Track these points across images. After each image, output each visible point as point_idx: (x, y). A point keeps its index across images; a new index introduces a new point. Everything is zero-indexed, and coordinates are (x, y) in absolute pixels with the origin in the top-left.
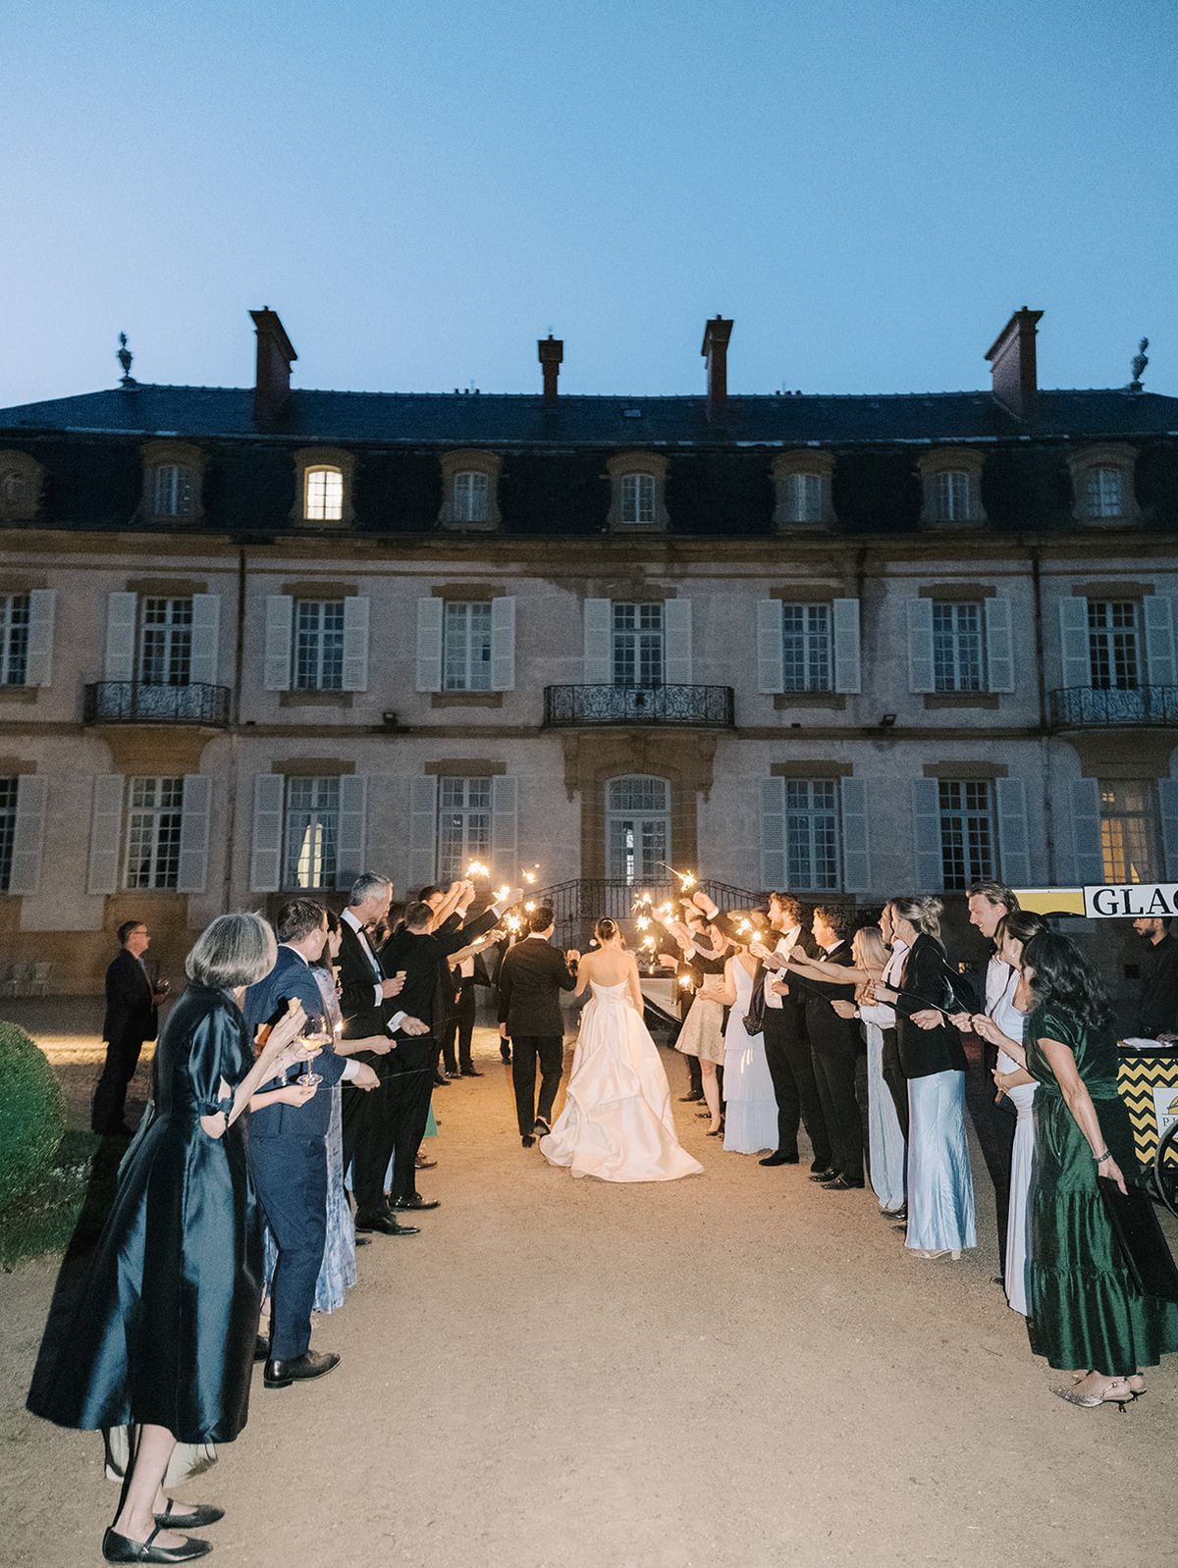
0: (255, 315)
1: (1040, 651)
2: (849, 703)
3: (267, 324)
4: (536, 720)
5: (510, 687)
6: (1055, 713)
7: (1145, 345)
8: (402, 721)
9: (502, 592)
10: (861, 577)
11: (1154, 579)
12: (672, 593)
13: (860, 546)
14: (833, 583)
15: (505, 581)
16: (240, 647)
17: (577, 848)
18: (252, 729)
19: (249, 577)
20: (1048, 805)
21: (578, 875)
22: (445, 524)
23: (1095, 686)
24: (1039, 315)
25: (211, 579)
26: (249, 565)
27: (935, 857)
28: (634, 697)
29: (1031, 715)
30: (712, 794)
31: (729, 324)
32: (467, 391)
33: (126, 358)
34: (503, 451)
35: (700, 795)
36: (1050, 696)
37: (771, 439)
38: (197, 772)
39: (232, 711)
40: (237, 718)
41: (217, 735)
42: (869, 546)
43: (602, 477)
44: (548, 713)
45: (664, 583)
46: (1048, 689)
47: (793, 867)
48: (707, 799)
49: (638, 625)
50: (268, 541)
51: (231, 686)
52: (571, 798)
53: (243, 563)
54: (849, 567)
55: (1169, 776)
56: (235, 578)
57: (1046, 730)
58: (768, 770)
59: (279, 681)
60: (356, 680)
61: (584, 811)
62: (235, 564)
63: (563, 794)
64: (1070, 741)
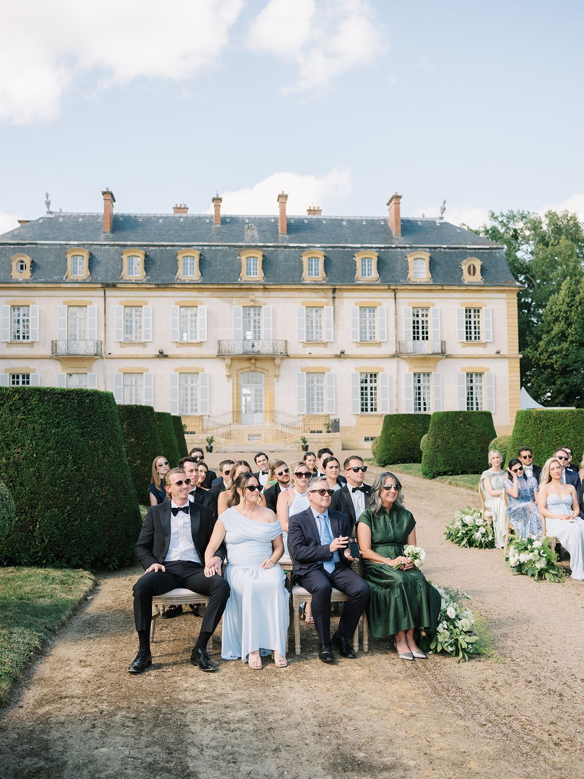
0: (104, 193)
1: (396, 327)
2: (329, 345)
3: (109, 196)
4: (215, 353)
5: (205, 340)
6: (400, 350)
7: (445, 203)
8: (165, 353)
9: (202, 304)
10: (334, 298)
11: (434, 301)
12: (265, 304)
13: (333, 287)
14: (324, 300)
15: (202, 299)
16: (105, 325)
17: (231, 399)
18: (110, 357)
19: (107, 298)
20: (397, 382)
21: (231, 409)
22: (179, 277)
23: (414, 338)
24: (400, 197)
25: (93, 300)
26: (107, 295)
27: (358, 401)
28: (251, 345)
29: (392, 350)
30: (279, 379)
31: (286, 196)
32: (181, 205)
33: (48, 204)
34: (200, 248)
35: (276, 379)
36: (398, 343)
37: (302, 243)
38: (91, 372)
39: (103, 349)
40: (105, 352)
41: (99, 358)
42: (336, 287)
43: (238, 258)
44: (219, 351)
45: (262, 300)
46: (398, 340)
47: (308, 405)
48: (278, 381)
49: (252, 315)
50: (114, 286)
51: (102, 339)
52: (228, 381)
53: (105, 293)
54: (331, 295)
55: (436, 371)
56: (103, 299)
57: (396, 355)
58: (300, 369)
59: (120, 338)
60: (147, 337)
61: (233, 385)
62: (103, 295)
63: (226, 379)
64: (404, 359)
